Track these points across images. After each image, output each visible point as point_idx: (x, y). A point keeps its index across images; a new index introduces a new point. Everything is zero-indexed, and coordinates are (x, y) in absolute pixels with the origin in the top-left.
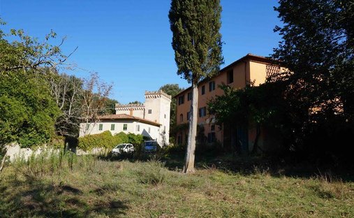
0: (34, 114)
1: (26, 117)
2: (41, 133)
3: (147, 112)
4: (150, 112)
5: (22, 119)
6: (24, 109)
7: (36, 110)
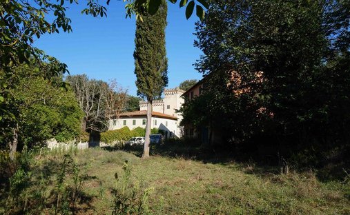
0: (65, 118)
1: (59, 120)
2: (71, 131)
3: (166, 107)
4: (168, 107)
5: (56, 122)
6: (57, 115)
7: (66, 115)
